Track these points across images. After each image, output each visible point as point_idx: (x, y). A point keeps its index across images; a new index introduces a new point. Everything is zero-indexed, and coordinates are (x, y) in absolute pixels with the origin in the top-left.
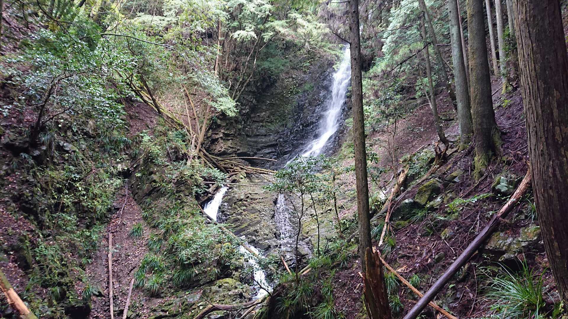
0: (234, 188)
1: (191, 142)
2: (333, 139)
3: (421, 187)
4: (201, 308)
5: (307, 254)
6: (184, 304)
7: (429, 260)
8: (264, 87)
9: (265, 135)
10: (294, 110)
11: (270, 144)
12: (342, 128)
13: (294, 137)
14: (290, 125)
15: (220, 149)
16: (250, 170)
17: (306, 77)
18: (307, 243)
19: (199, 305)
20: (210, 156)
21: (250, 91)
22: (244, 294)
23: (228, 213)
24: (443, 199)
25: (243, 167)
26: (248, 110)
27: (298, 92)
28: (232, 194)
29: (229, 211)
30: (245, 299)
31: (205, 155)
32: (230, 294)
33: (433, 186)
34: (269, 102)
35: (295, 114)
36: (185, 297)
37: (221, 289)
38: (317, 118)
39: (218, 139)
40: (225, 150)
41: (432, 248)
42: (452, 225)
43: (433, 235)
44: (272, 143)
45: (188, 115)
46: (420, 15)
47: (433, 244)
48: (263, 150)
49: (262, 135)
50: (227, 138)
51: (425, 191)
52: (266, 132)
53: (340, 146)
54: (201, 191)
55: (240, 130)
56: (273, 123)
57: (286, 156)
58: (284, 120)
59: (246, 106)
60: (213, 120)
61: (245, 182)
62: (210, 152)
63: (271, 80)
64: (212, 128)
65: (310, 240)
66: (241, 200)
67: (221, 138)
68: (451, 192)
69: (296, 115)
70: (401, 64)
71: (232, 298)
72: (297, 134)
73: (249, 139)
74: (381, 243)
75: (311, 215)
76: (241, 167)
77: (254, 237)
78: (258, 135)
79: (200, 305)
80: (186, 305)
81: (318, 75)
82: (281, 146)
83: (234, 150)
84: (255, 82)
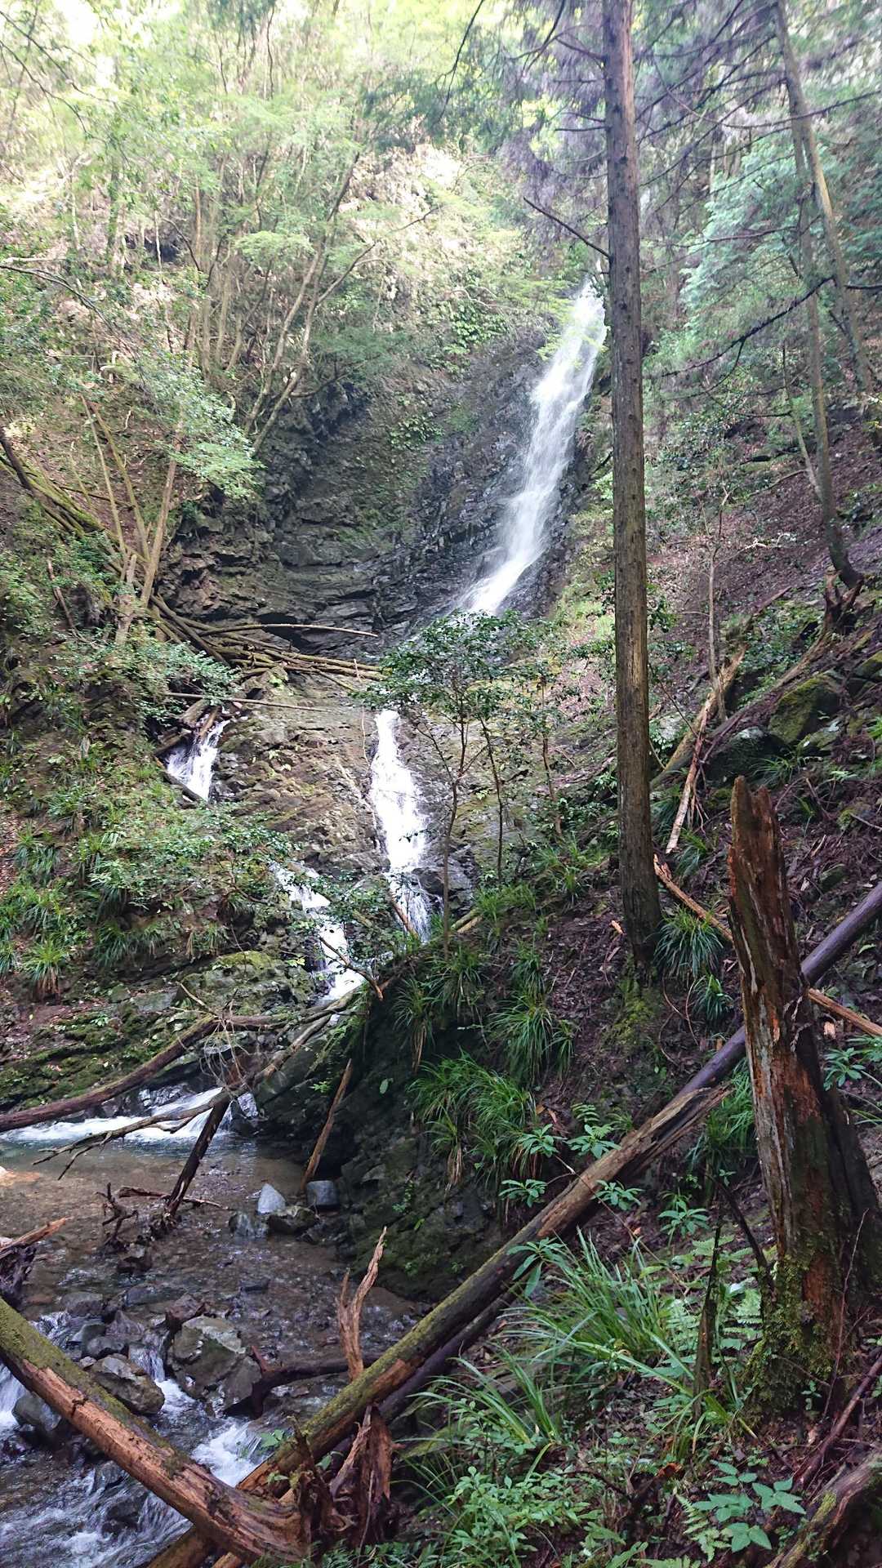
0: (256, 713)
1: (122, 577)
2: (532, 578)
3: (786, 695)
4: (178, 1027)
5: (462, 889)
6: (131, 1019)
7: (805, 885)
8: (334, 415)
9: (339, 565)
10: (420, 491)
11: (354, 589)
12: (558, 546)
13: (422, 571)
14: (410, 535)
15: (209, 602)
16: (298, 661)
17: (457, 390)
18: (462, 861)
19: (172, 1019)
20: (180, 620)
21: (292, 429)
22: (293, 991)
23: (241, 782)
24: (846, 725)
25: (277, 654)
26: (286, 486)
27: (432, 436)
28: (251, 729)
29: (242, 775)
30: (297, 1003)
31: (165, 616)
32: (255, 990)
33: (819, 691)
34: (347, 464)
35: (426, 502)
36: (132, 1000)
37: (230, 979)
38: (489, 516)
39: (201, 570)
40: (222, 604)
41: (814, 853)
42: (869, 793)
43: (814, 820)
44: (359, 588)
45: (111, 495)
46: (800, 192)
47: (817, 844)
48: (335, 608)
49: (331, 564)
50: (226, 569)
51: (797, 706)
52: (343, 554)
53: (553, 596)
54: (162, 716)
55: (263, 545)
56: (360, 528)
57: (399, 626)
58: (392, 520)
59: (281, 474)
60: (185, 514)
61: (283, 694)
62: (179, 610)
63: (354, 395)
64: (182, 539)
65: (469, 853)
66: (276, 746)
67: (210, 568)
68: (869, 706)
69: (430, 505)
70: (743, 339)
71: (262, 1001)
72: (429, 561)
73: (291, 574)
74: (672, 844)
75: (473, 787)
76: (273, 652)
77: (316, 847)
78: (319, 564)
79: (176, 1021)
80: (136, 1021)
81: (491, 385)
82: (385, 597)
83: (248, 604)
84: (308, 402)
